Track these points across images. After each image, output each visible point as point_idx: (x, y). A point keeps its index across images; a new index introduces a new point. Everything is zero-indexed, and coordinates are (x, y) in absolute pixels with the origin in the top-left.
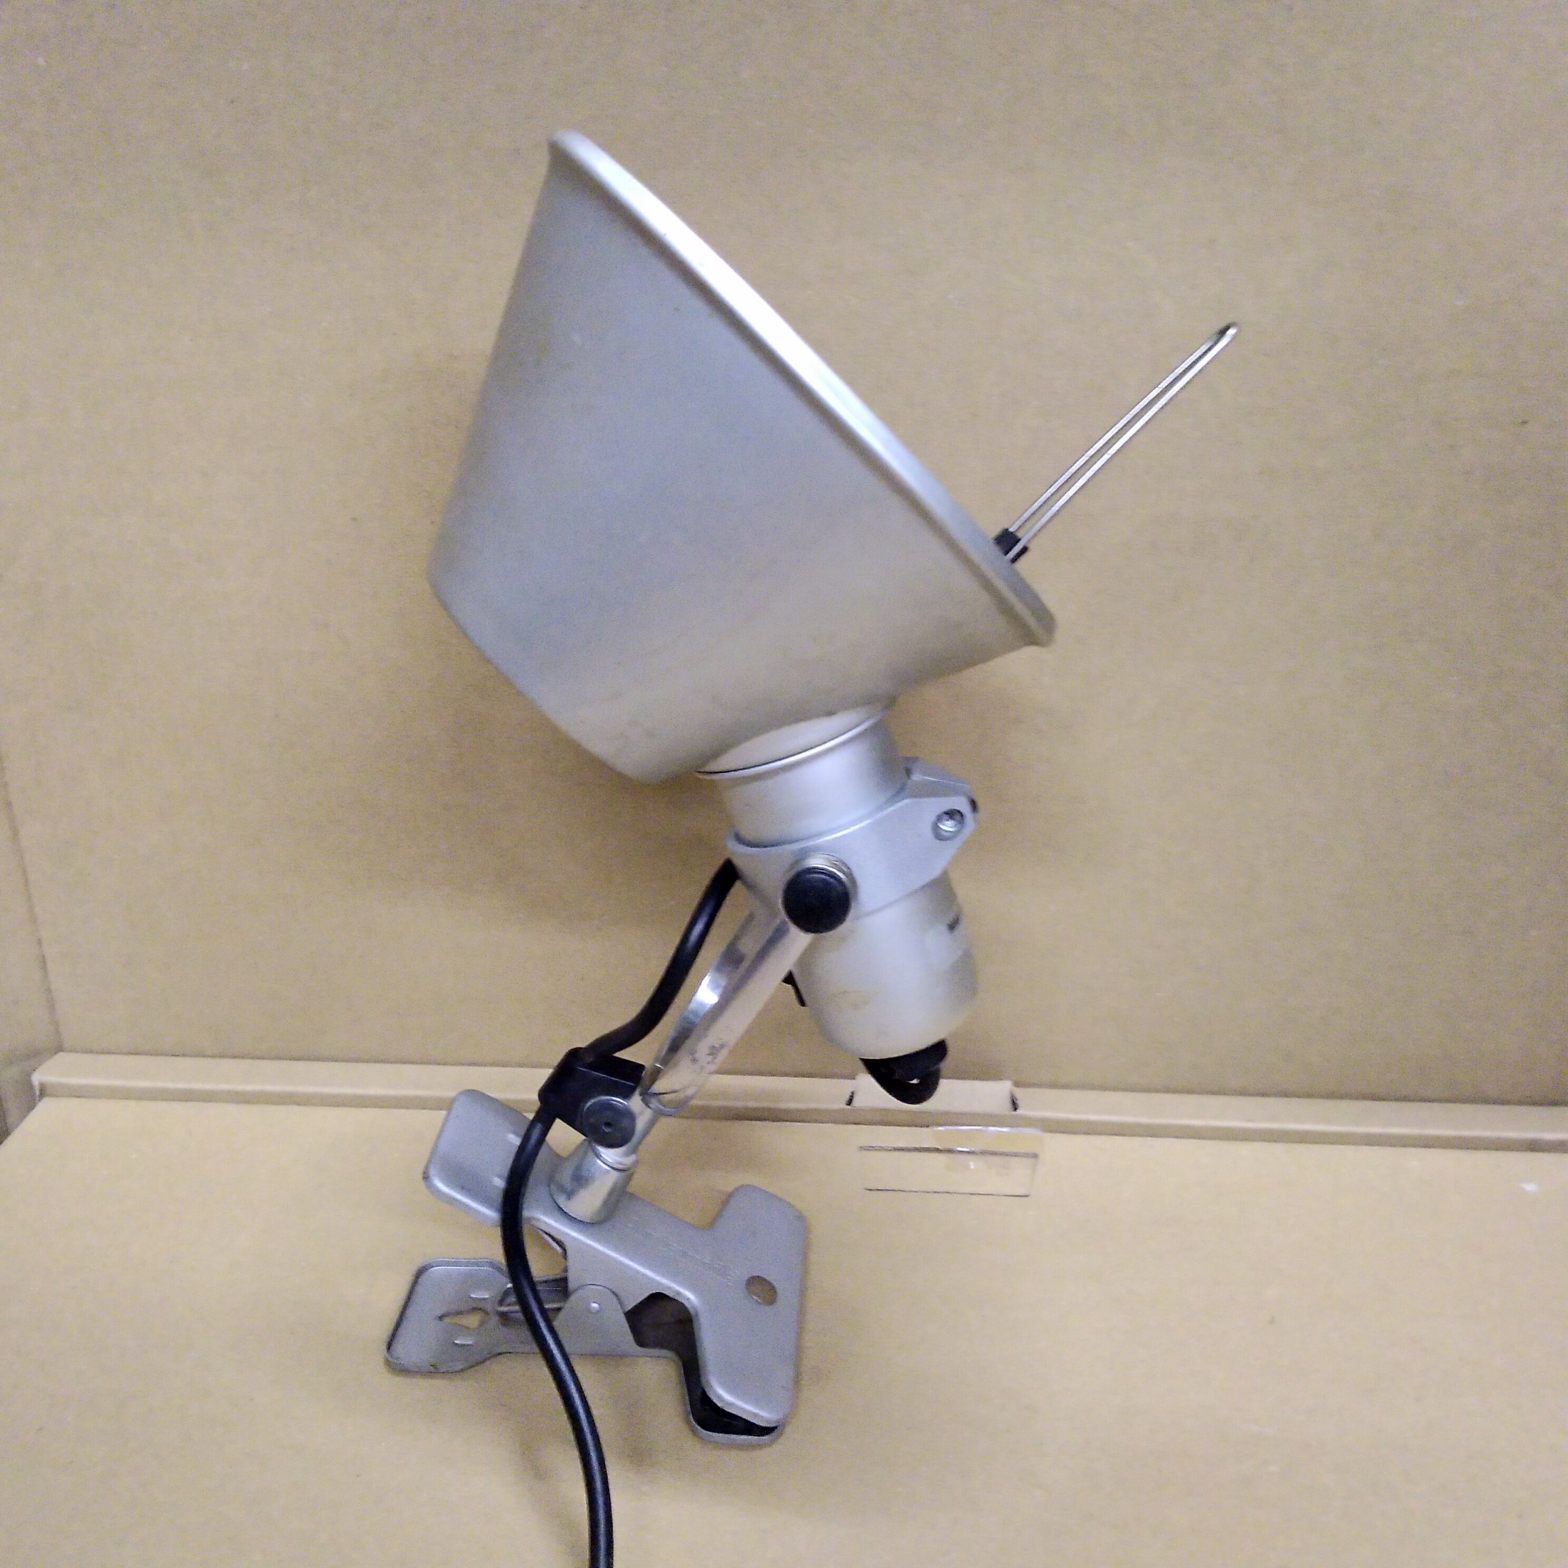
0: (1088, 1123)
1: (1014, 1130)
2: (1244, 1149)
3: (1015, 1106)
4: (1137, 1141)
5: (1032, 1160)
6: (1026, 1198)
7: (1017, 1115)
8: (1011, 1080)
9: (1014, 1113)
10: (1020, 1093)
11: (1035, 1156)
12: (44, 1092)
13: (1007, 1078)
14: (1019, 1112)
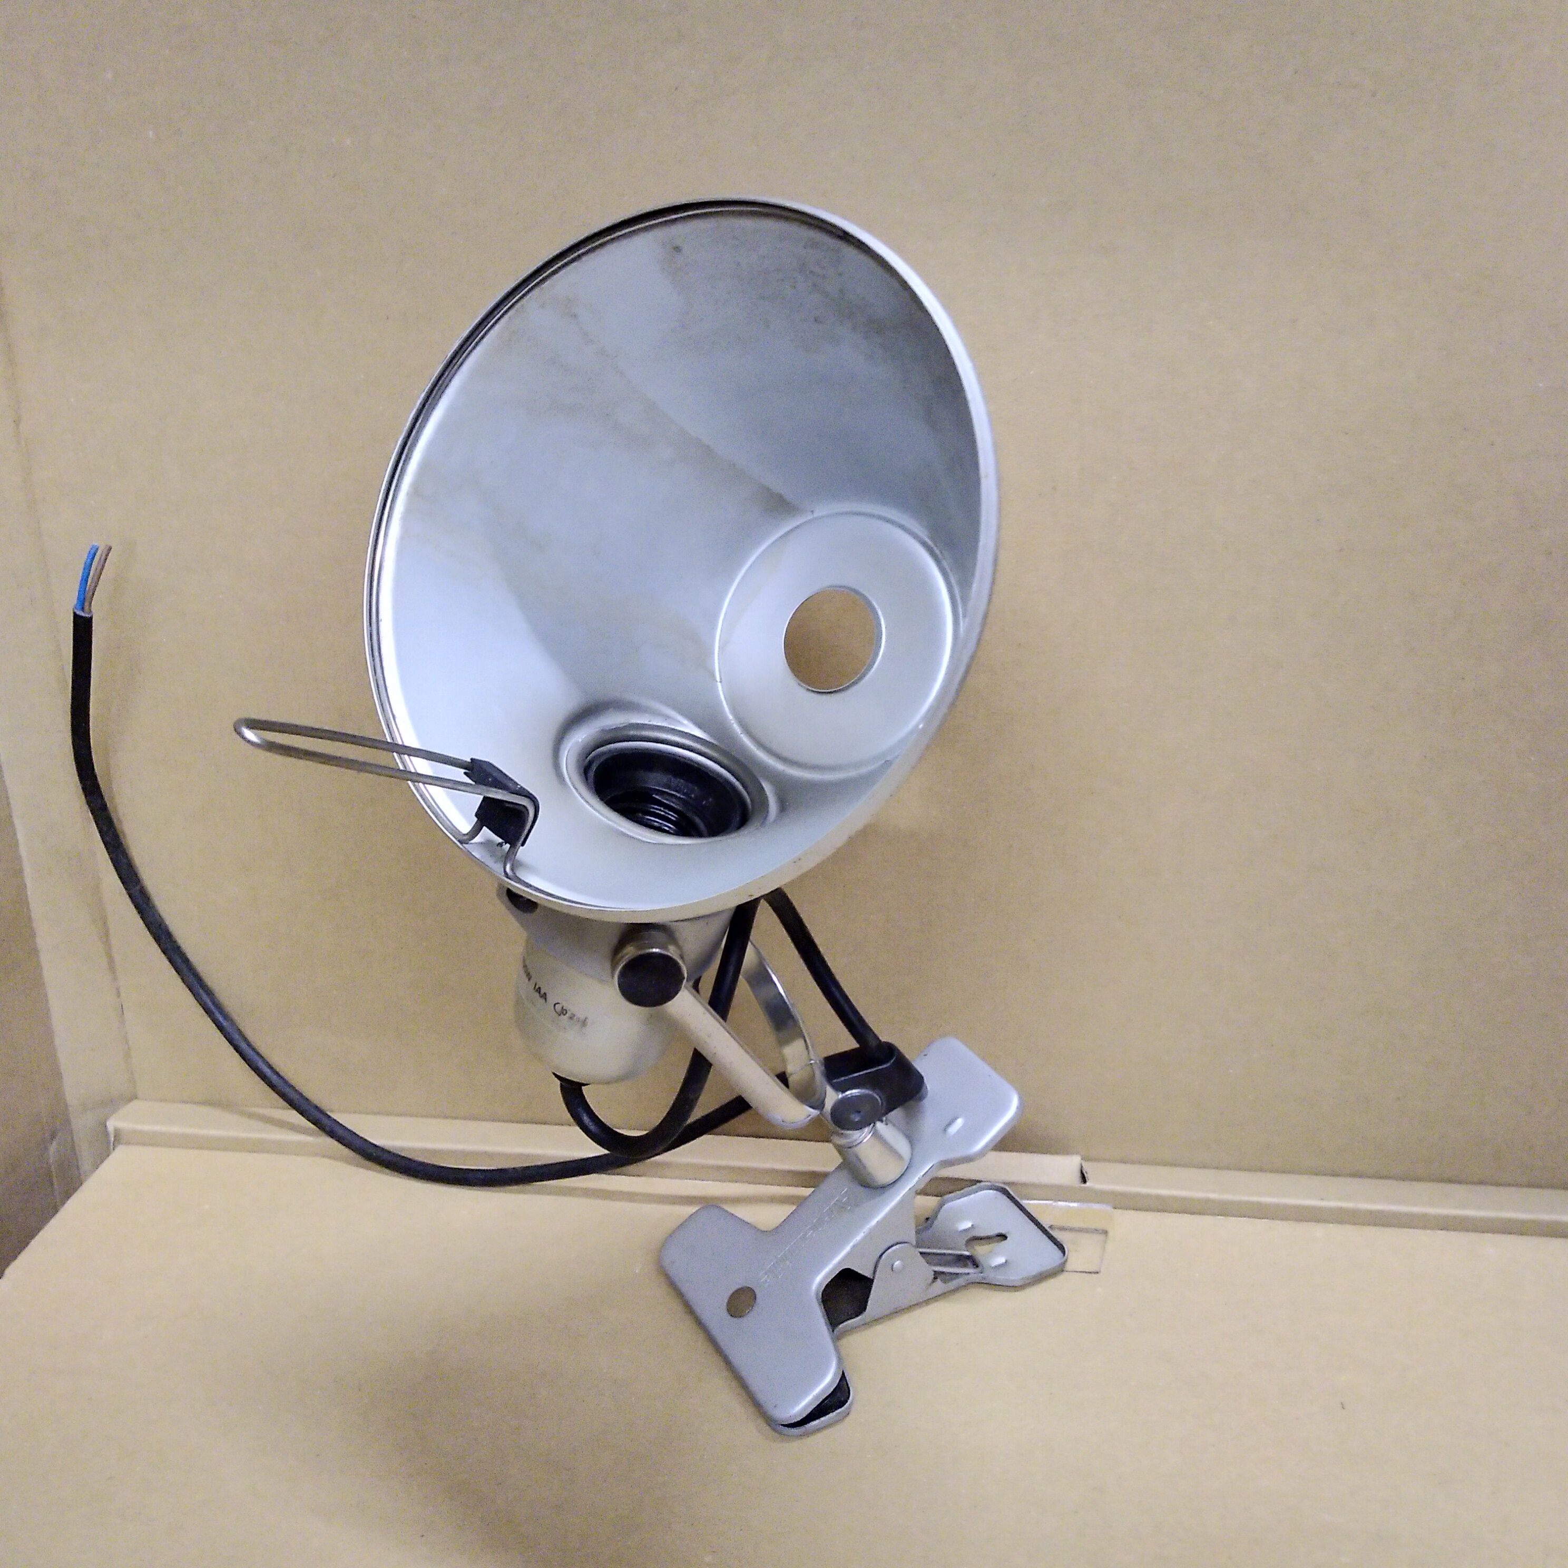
0: (1159, 1197)
1: (1085, 1206)
2: (1319, 1231)
3: (1084, 1179)
4: (1208, 1220)
5: (1102, 1237)
6: (1096, 1275)
7: (1088, 1188)
8: (1080, 1155)
9: (1083, 1185)
10: (1088, 1168)
11: (1105, 1232)
12: (119, 1138)
13: (1077, 1153)
14: (1088, 1184)
